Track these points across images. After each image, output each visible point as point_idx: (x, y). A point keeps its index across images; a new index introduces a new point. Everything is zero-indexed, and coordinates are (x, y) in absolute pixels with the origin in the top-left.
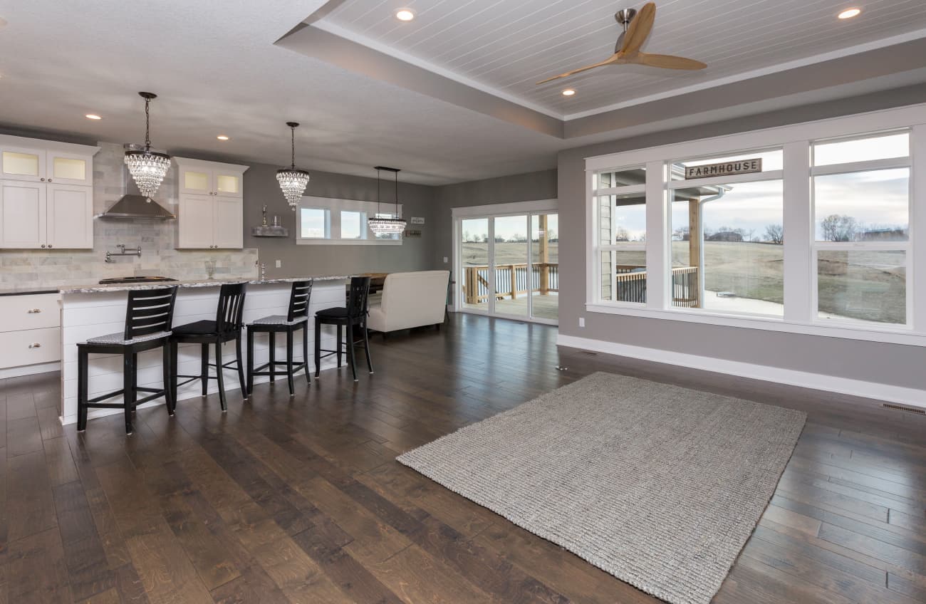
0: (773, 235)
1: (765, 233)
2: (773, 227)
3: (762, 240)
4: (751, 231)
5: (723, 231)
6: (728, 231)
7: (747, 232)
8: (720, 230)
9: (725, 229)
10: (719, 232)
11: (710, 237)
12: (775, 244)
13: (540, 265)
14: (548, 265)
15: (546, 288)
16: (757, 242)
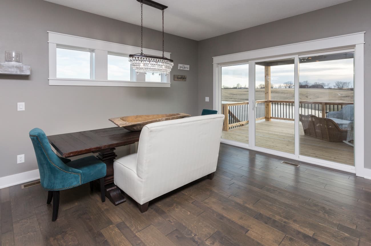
0: (338, 86)
1: (335, 84)
2: (338, 82)
3: (333, 88)
4: (328, 84)
5: (315, 84)
6: (318, 84)
7: (326, 84)
8: (314, 83)
9: (317, 83)
10: (314, 84)
11: (310, 87)
12: (339, 89)
13: (266, 102)
14: (271, 101)
15: (270, 117)
16: (330, 89)
